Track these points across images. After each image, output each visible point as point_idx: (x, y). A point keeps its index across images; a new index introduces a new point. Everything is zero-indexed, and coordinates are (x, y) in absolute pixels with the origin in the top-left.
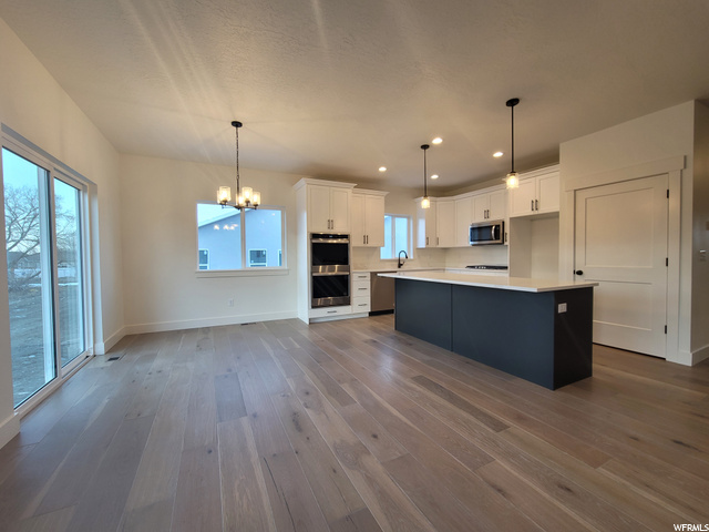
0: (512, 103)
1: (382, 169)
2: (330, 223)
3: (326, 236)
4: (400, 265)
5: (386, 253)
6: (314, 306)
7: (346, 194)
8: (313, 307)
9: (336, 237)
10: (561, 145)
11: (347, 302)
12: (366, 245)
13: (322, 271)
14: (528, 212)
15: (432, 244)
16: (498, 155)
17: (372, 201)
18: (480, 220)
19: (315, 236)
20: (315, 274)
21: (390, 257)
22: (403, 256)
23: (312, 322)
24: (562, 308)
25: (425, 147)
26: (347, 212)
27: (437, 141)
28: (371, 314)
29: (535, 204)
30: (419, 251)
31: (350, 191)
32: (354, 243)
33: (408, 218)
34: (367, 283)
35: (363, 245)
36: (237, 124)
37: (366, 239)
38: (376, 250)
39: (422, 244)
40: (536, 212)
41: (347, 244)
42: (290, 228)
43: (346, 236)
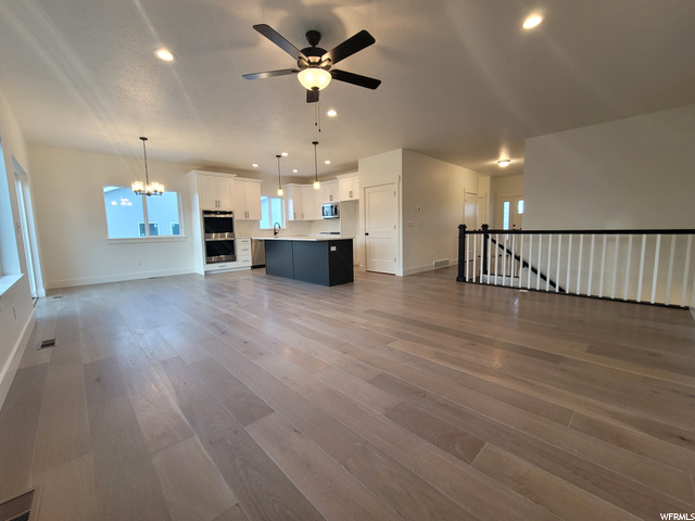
0: (315, 143)
1: (255, 165)
2: (218, 203)
3: (215, 213)
4: (276, 233)
5: (265, 224)
6: (209, 262)
7: (229, 182)
8: (207, 263)
9: (222, 213)
10: (358, 160)
11: (234, 259)
12: (248, 219)
13: (214, 237)
14: (348, 199)
15: (299, 218)
16: (328, 162)
17: (250, 187)
18: (328, 201)
19: (205, 212)
20: (207, 240)
21: (268, 228)
22: (277, 227)
23: (207, 274)
24: (333, 249)
25: (279, 156)
26: (230, 196)
27: (284, 154)
28: (253, 267)
29: (351, 194)
30: (290, 222)
31: (232, 179)
32: (237, 217)
33: (281, 198)
34: (248, 246)
35: (245, 219)
36: (144, 139)
37: (247, 214)
38: (256, 222)
39: (292, 218)
40: (351, 199)
41: (231, 219)
42: (185, 206)
43: (230, 213)
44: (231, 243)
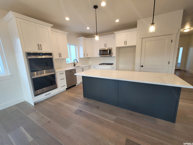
2: (39, 46)
4: (74, 65)
6: (36, 95)
7: (46, 30)
10: (138, 21)
12: (60, 58)
14: (123, 45)
15: (86, 56)
18: (103, 47)
20: (33, 77)
22: (76, 62)
23: (36, 103)
28: (67, 89)
29: (126, 43)
30: (80, 59)
31: (50, 29)
32: (55, 57)
33: (75, 46)
34: (64, 76)
35: (59, 58)
37: (60, 55)
38: (65, 59)
39: (82, 56)
40: (126, 45)
43: (50, 54)
44: (54, 76)
